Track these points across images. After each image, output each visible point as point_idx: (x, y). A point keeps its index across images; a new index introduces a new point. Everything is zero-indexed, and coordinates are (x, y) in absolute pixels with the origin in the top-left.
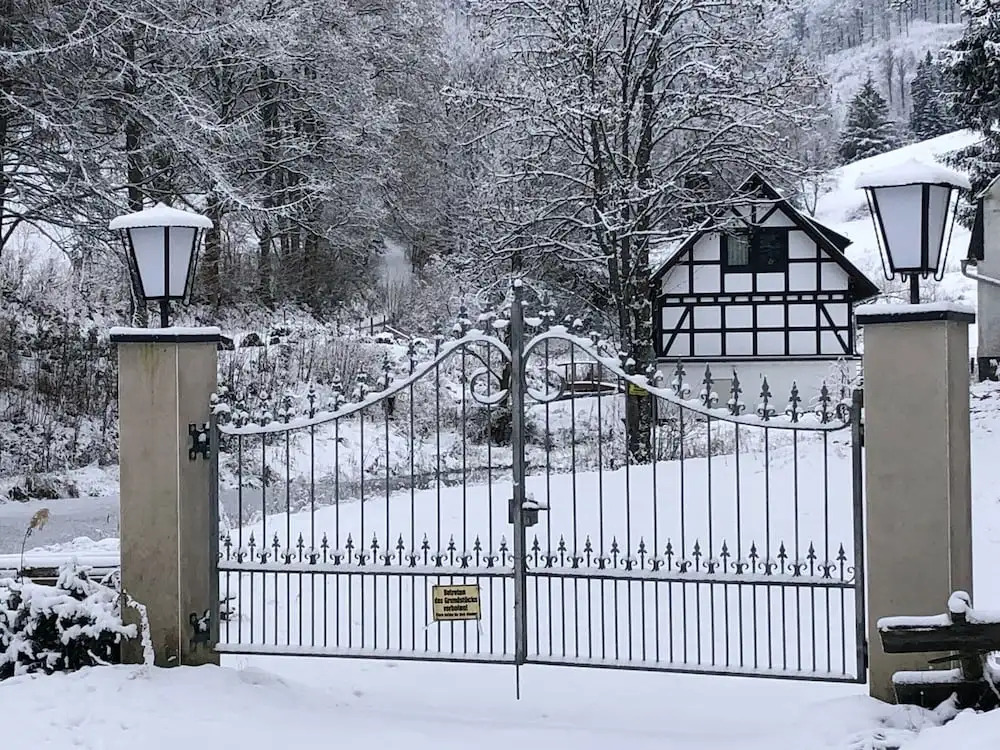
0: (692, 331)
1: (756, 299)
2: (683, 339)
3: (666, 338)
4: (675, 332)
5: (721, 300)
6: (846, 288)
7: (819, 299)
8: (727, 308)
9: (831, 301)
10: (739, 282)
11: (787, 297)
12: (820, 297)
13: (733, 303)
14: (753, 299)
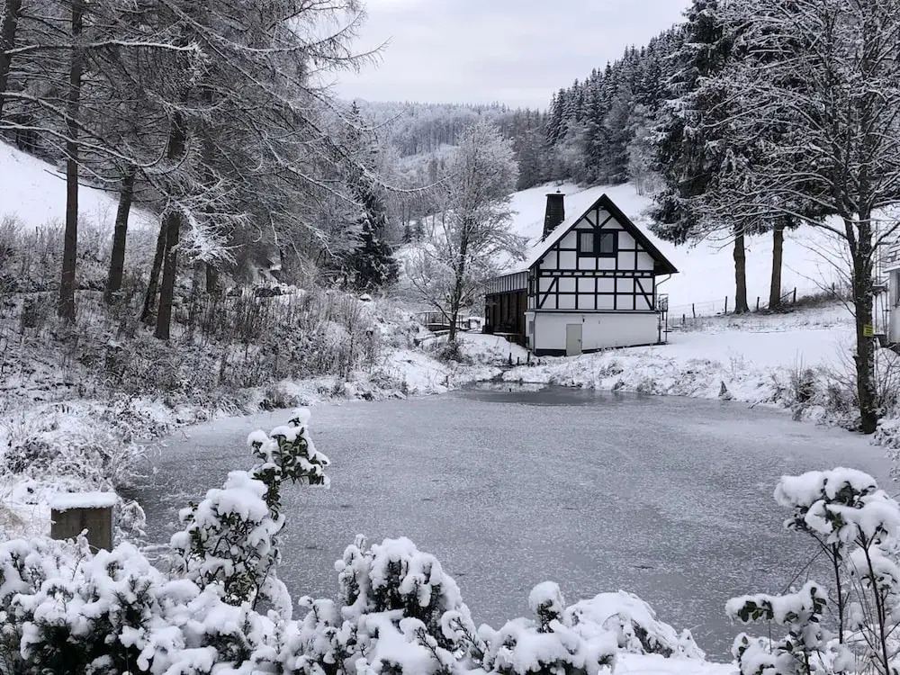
0: (557, 293)
1: (597, 274)
2: (552, 298)
3: (541, 297)
4: (547, 294)
5: (576, 274)
6: (652, 269)
7: (635, 275)
8: (580, 279)
9: (642, 277)
10: (588, 263)
11: (616, 274)
12: (637, 274)
13: (583, 276)
14: (595, 274)
